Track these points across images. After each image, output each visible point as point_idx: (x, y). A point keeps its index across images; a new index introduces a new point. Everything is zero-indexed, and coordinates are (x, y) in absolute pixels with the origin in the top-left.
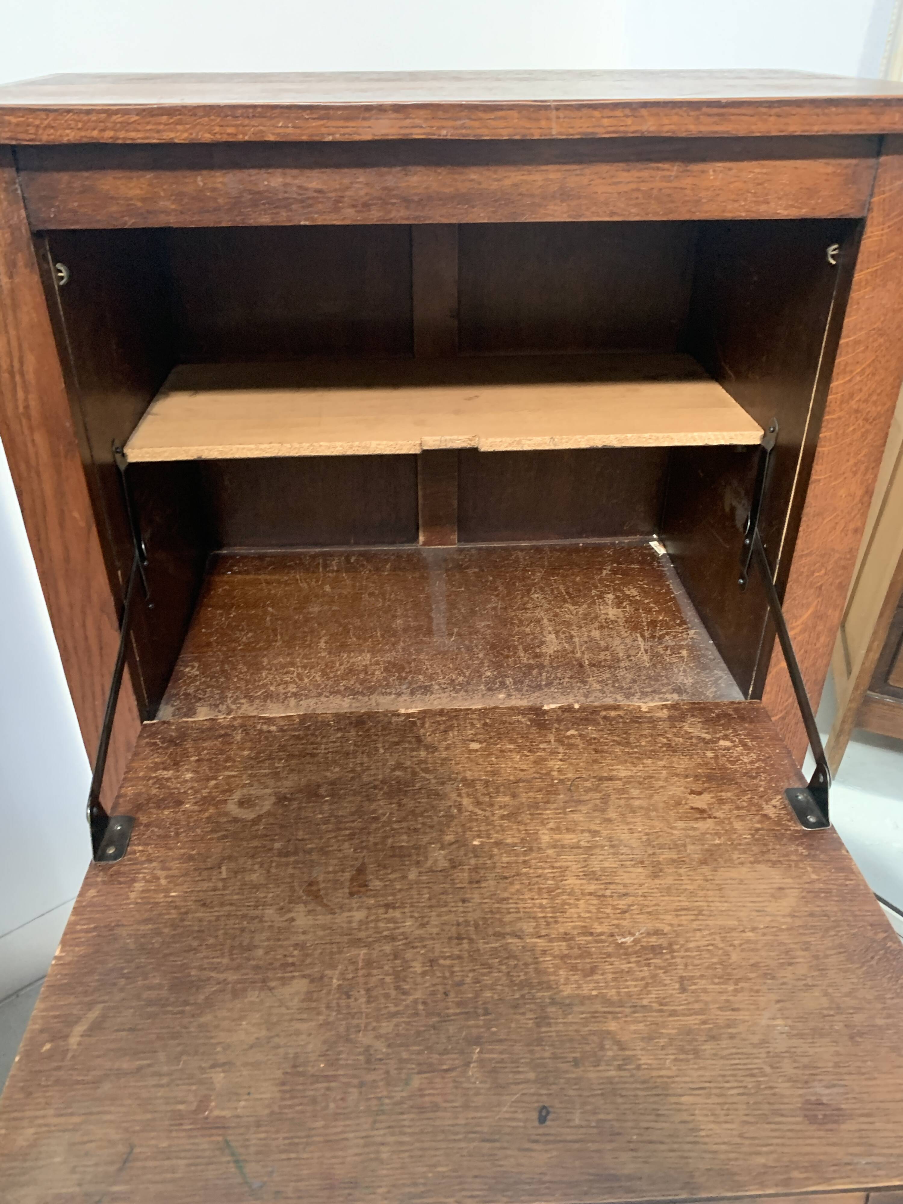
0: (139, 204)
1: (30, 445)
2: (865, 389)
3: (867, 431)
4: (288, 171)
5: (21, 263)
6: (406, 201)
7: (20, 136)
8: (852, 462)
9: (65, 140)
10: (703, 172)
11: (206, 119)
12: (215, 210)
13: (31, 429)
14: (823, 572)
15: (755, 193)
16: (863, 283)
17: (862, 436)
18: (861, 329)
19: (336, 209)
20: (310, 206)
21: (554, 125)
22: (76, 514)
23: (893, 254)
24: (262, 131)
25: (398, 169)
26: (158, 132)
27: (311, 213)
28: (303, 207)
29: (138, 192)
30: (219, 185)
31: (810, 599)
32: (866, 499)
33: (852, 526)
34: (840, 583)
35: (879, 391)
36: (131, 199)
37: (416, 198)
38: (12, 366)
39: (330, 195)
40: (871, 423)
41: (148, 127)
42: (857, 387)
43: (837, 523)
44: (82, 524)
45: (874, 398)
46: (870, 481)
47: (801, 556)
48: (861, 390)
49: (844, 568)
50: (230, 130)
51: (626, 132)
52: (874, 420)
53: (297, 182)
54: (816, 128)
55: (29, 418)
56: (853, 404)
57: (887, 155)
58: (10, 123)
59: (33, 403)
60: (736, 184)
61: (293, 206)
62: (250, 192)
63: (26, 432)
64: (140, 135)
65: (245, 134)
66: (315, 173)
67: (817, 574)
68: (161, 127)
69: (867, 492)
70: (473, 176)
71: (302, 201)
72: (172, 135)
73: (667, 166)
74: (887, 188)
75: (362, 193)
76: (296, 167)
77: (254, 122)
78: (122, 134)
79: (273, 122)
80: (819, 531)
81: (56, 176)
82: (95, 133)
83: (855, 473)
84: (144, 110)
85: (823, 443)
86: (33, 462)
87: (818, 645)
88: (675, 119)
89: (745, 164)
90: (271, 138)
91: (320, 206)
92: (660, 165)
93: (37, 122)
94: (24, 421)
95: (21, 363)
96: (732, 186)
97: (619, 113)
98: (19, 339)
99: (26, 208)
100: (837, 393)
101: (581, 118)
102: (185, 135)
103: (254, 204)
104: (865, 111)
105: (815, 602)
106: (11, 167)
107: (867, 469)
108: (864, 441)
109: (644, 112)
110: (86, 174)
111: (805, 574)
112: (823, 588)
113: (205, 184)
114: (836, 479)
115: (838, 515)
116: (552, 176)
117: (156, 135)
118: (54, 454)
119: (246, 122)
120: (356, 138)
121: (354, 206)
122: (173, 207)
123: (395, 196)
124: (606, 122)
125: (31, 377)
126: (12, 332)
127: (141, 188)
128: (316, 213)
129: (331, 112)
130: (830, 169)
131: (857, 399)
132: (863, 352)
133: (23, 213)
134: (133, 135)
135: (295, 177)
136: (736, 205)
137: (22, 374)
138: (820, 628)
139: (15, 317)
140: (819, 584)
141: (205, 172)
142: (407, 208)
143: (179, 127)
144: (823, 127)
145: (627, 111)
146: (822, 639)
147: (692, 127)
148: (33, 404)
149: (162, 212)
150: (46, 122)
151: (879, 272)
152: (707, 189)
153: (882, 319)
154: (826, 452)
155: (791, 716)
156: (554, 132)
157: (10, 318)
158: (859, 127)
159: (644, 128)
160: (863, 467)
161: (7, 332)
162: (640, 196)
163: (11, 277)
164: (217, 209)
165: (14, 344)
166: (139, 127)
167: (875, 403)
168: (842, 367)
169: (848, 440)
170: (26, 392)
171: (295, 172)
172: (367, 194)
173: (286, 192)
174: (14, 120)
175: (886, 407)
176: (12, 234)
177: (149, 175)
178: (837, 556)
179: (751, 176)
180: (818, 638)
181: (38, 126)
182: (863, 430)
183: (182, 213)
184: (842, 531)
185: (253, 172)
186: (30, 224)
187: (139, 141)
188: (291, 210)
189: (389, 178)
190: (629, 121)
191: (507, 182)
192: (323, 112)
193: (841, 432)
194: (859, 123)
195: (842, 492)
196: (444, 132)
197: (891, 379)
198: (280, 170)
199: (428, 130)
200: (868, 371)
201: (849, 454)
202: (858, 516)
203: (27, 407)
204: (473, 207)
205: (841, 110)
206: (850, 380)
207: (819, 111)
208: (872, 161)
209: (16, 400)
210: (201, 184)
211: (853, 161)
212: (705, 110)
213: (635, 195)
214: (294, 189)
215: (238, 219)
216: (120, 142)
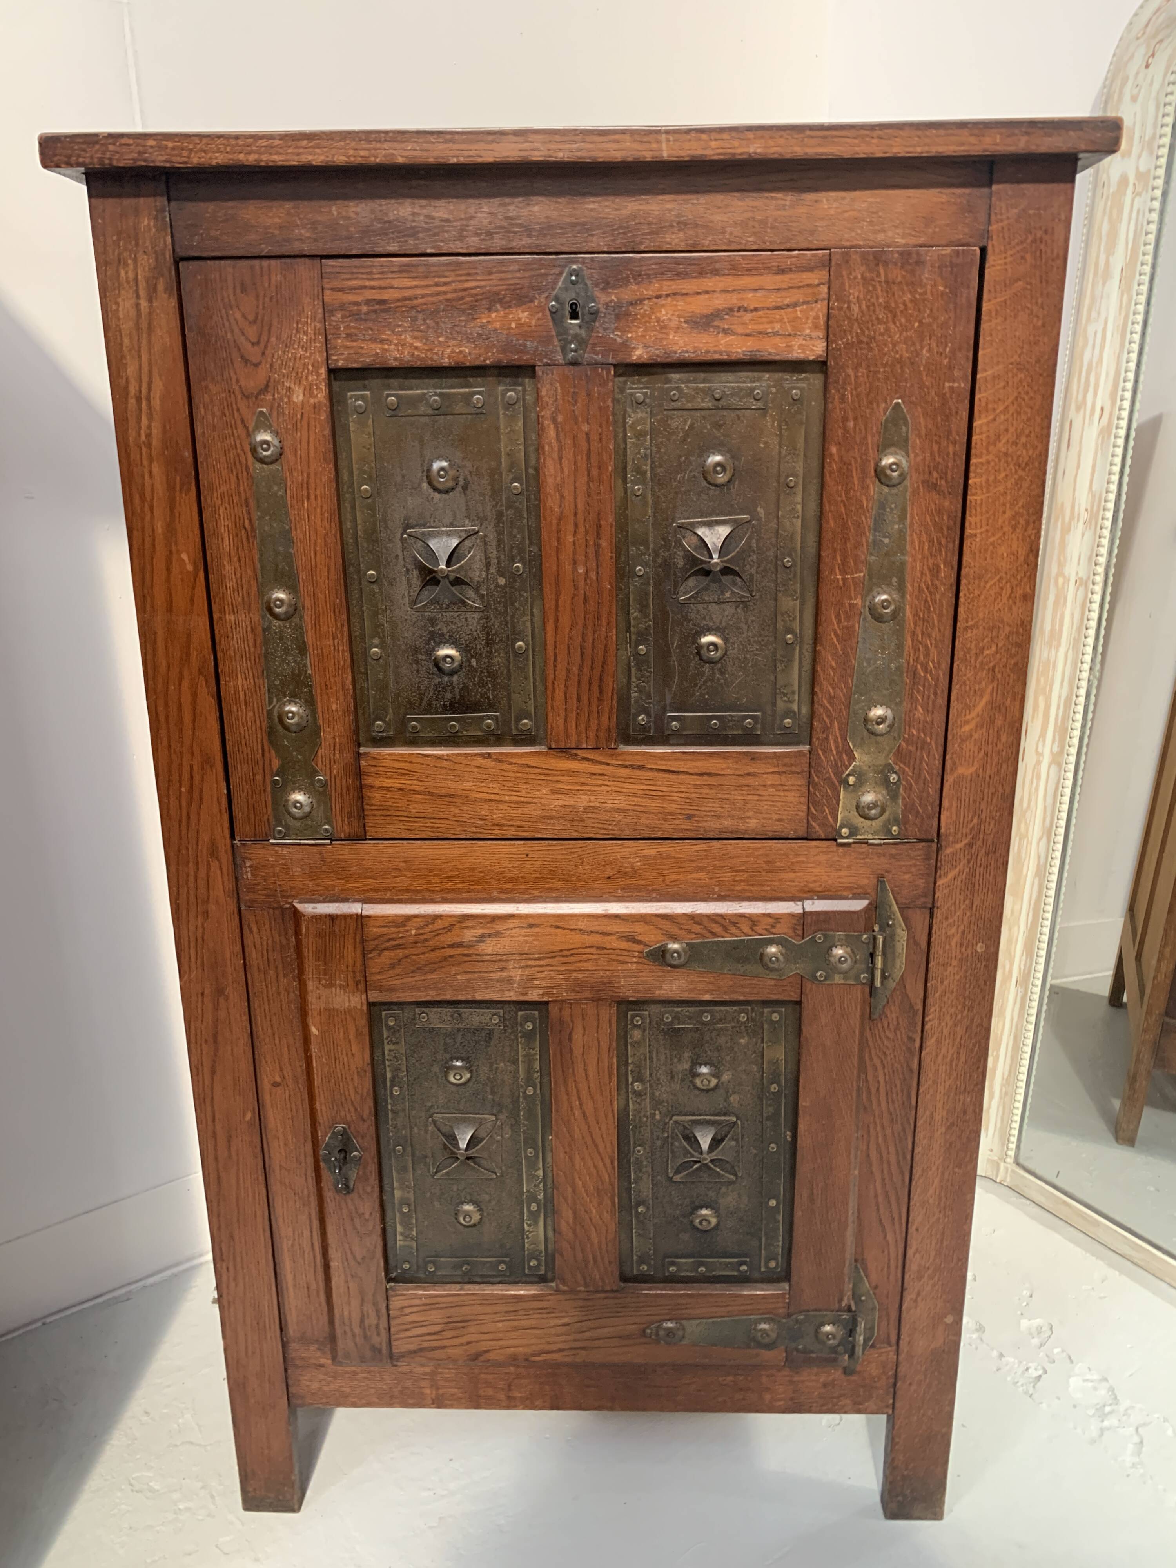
0: (277, 232)
1: (147, 476)
2: (1011, 430)
3: (1021, 478)
4: (416, 201)
5: (161, 287)
6: (528, 231)
7: (174, 159)
8: (1009, 514)
9: (214, 162)
10: (816, 201)
11: (342, 143)
12: (347, 238)
13: (151, 459)
14: (994, 649)
15: (871, 222)
16: (993, 314)
17: (1017, 484)
18: (998, 363)
19: (461, 238)
20: (435, 235)
21: (664, 146)
22: (184, 556)
23: (1020, 283)
24: (393, 154)
25: (520, 199)
26: (298, 154)
27: (436, 241)
28: (430, 236)
29: (277, 220)
30: (352, 215)
31: (984, 683)
32: (1031, 558)
33: (1019, 592)
34: (1016, 664)
35: (1027, 432)
36: (269, 227)
37: (537, 227)
38: (140, 392)
39: (455, 224)
40: (1024, 469)
41: (290, 151)
42: (1002, 427)
43: (1002, 588)
44: (190, 568)
45: (1023, 440)
46: (1033, 537)
47: (966, 629)
48: (1007, 430)
49: (1018, 645)
50: (362, 153)
51: (734, 154)
52: (1027, 464)
53: (425, 211)
54: (919, 149)
55: (149, 445)
56: (1001, 446)
57: (999, 182)
58: (166, 147)
59: (156, 432)
60: (851, 213)
61: (421, 235)
62: (379, 220)
63: (145, 463)
64: (282, 158)
65: (376, 157)
66: (442, 203)
67: (986, 652)
68: (301, 150)
69: (1031, 550)
70: (591, 206)
71: (429, 230)
72: (310, 158)
73: (779, 195)
74: (1004, 217)
75: (485, 222)
76: (424, 198)
77: (386, 146)
78: (265, 157)
79: (403, 145)
80: (982, 597)
81: (202, 205)
82: (241, 157)
83: (1014, 528)
84: (286, 135)
85: (974, 491)
86: (148, 496)
87: (1000, 746)
88: (781, 141)
89: (857, 194)
90: (400, 160)
91: (446, 235)
92: (773, 195)
93: (191, 146)
94: (144, 450)
95: (149, 389)
96: (846, 215)
97: (725, 136)
98: (150, 364)
99: (172, 237)
100: (981, 433)
101: (690, 140)
102: (322, 158)
103: (384, 233)
104: (966, 132)
105: (989, 690)
106: (162, 195)
107: (1027, 523)
108: (1019, 490)
109: (750, 135)
110: (230, 204)
111: (973, 652)
112: (997, 670)
113: (339, 213)
114: (993, 535)
115: (1001, 578)
116: (669, 206)
117: (296, 158)
118: (171, 487)
119: (379, 145)
120: (479, 160)
121: (477, 235)
122: (308, 235)
123: (518, 225)
124: (713, 144)
125: (156, 403)
126: (145, 358)
127: (280, 217)
128: (442, 241)
129: (456, 137)
130: (944, 199)
131: (1004, 441)
132: (1004, 387)
133: (169, 239)
134: (275, 158)
135: (422, 207)
136: (853, 234)
137: (149, 400)
138: (999, 722)
139: (149, 342)
140: (991, 665)
141: (339, 202)
142: (529, 236)
143: (317, 150)
144: (926, 148)
145: (734, 134)
146: (1004, 738)
148: (154, 431)
149: (297, 240)
150: (198, 147)
151: (1008, 302)
152: (822, 219)
153: (1019, 351)
154: (979, 502)
155: (980, 843)
156: (665, 154)
157: (144, 342)
158: (962, 148)
159: (751, 150)
160: (1022, 522)
161: (140, 357)
162: (757, 225)
163: (150, 301)
164: (349, 237)
165: (145, 369)
166: (281, 151)
167: (1025, 446)
168: (983, 404)
169: (1001, 488)
170: (150, 418)
171: (423, 202)
172: (490, 223)
173: (414, 221)
174: (170, 144)
175: (1037, 452)
176: (157, 259)
177: (288, 205)
178: (1007, 629)
179: (864, 205)
180: (999, 737)
181: (191, 150)
182: (1016, 477)
183: (316, 240)
184: (1010, 597)
185: (383, 202)
186: (174, 250)
187: (280, 163)
188: (418, 239)
189: (511, 208)
190: (736, 143)
191: (625, 212)
192: (449, 137)
193: (991, 478)
194: (963, 144)
195: (1003, 550)
196: (561, 155)
197: (1038, 419)
198: (409, 200)
199: (546, 153)
200: (1012, 410)
201: (1004, 505)
202: (1025, 579)
203: (149, 436)
204: (592, 235)
205: (942, 132)
206: (994, 420)
207: (919, 133)
208: (985, 190)
209: (140, 428)
210: (335, 213)
211: (967, 191)
212: (808, 133)
213: (751, 223)
214: (422, 218)
215: (367, 247)
216: (263, 164)
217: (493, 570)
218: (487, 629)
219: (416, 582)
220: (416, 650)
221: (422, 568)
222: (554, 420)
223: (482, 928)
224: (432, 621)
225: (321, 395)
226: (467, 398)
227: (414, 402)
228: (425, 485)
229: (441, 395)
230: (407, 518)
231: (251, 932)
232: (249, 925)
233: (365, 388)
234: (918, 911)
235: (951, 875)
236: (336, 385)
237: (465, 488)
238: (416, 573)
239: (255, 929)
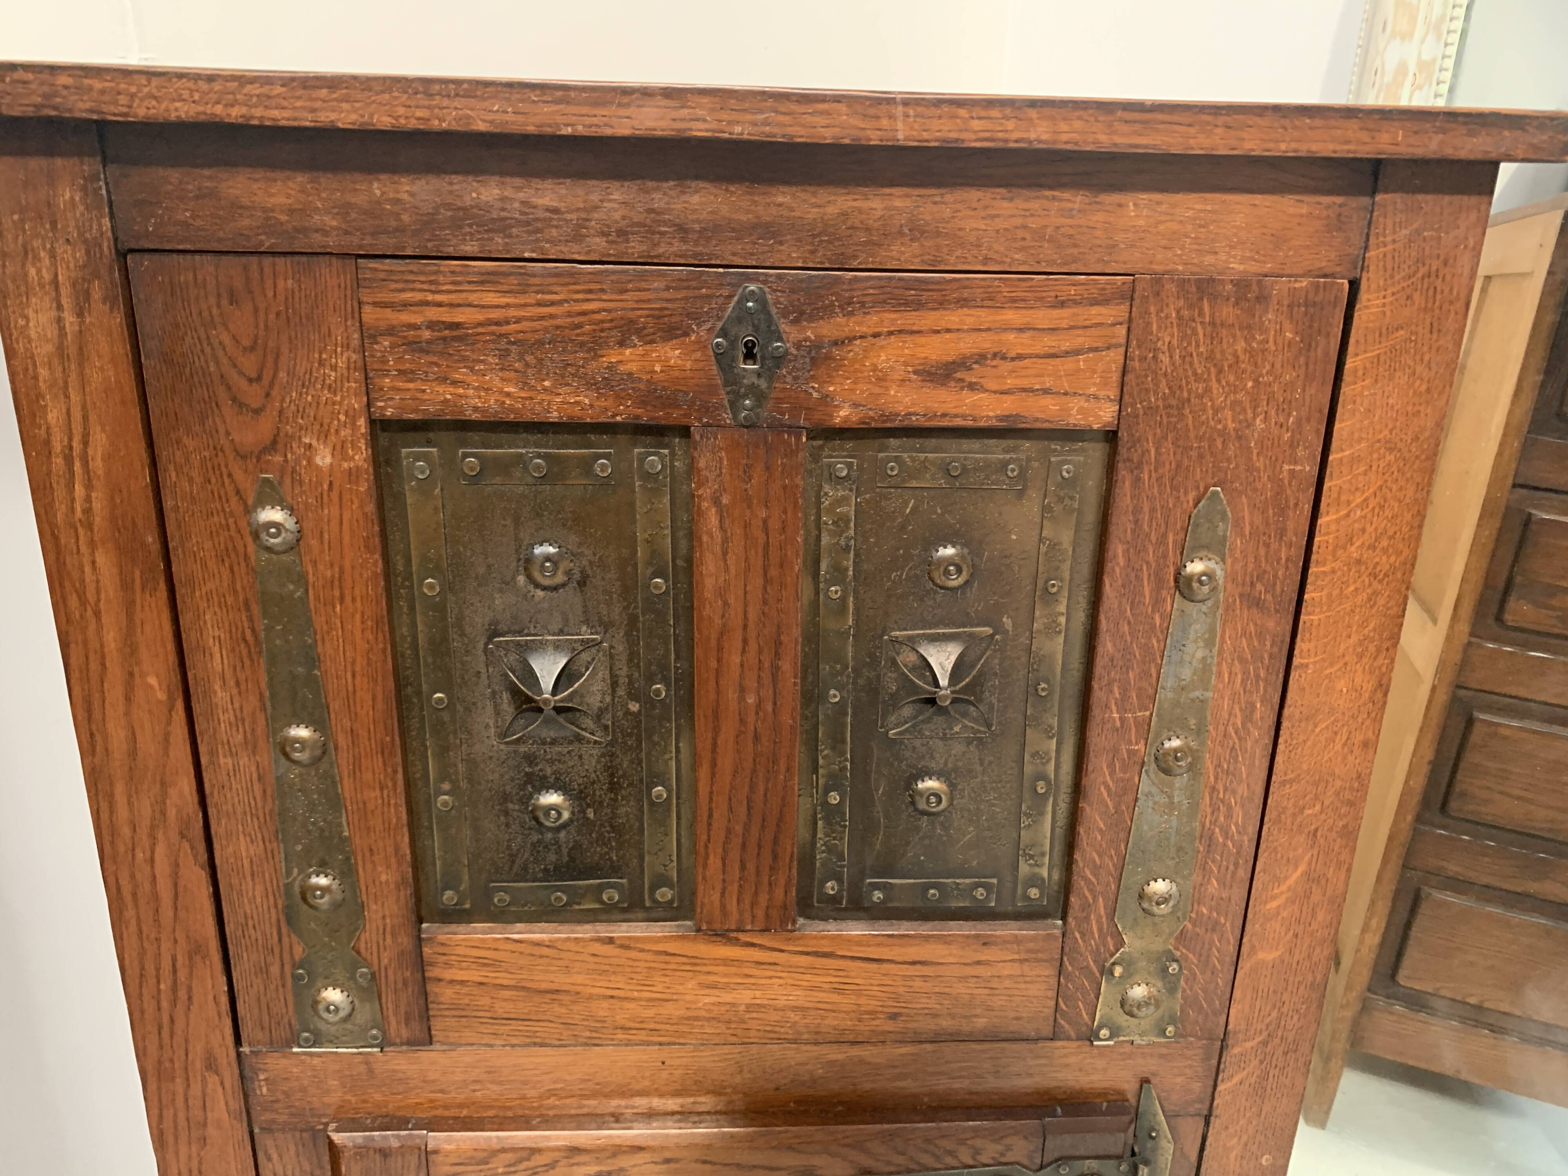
0: (283, 218)
1: (88, 569)
2: (1370, 529)
3: (1376, 593)
4: (508, 180)
5: (97, 294)
6: (682, 230)
7: (105, 108)
8: (1354, 639)
9: (173, 116)
10: (1120, 205)
11: (387, 96)
12: (397, 230)
13: (92, 545)
14: (1318, 807)
15: (1196, 238)
16: (1360, 373)
17: (1370, 600)
18: (1360, 440)
19: (577, 237)
20: (538, 231)
21: (900, 125)
22: (152, 681)
23: (1402, 332)
24: (468, 117)
25: (672, 183)
26: (313, 111)
27: (537, 240)
28: (529, 233)
29: (283, 200)
30: (405, 196)
31: (1300, 851)
32: (1379, 695)
33: (1358, 738)
34: (1345, 827)
35: (1390, 533)
36: (273, 211)
37: (697, 227)
38: (71, 448)
39: (569, 216)
40: (1380, 581)
41: (298, 104)
42: (1356, 525)
43: (1336, 733)
44: (161, 695)
45: (1385, 543)
46: (1384, 669)
47: (1283, 783)
48: (1363, 530)
49: (1351, 804)
50: (419, 113)
51: (1006, 141)
52: (1386, 575)
53: (521, 195)
54: (1283, 146)
55: (90, 527)
56: (1354, 551)
57: (1386, 191)
58: (91, 88)
59: (98, 505)
60: (1169, 224)
61: (514, 231)
62: (449, 206)
63: (84, 549)
64: (286, 114)
65: (443, 120)
66: (548, 184)
67: (1308, 812)
68: (318, 104)
69: (1381, 685)
70: (780, 199)
71: (528, 223)
72: (333, 116)
73: (1066, 195)
74: (1389, 239)
75: (617, 216)
76: (520, 175)
77: (456, 103)
78: (258, 112)
79: (486, 104)
80: (1309, 743)
81: (161, 172)
82: (219, 109)
83: (1360, 656)
84: (293, 79)
85: (1309, 609)
86: (91, 596)
87: (1314, 926)
88: (1078, 124)
89: (1179, 197)
90: (482, 127)
91: (554, 232)
92: (1056, 193)
93: (133, 89)
94: (81, 531)
95: (85, 443)
96: (1161, 227)
97: (995, 113)
98: (84, 407)
99: (112, 216)
100: (1328, 534)
101: (940, 117)
102: (353, 117)
103: (456, 225)
104: (1354, 124)
105: (1307, 858)
106: (92, 155)
107: (1378, 651)
108: (1372, 607)
109: (1033, 113)
110: (206, 172)
111: (1289, 812)
112: (1319, 834)
113: (383, 193)
114: (1332, 665)
115: (1336, 720)
116: (898, 203)
117: (310, 116)
118: (126, 585)
119: (446, 102)
120: (608, 132)
121: (603, 234)
122: (334, 223)
123: (665, 223)
124: (976, 124)
125: (98, 465)
126: (75, 397)
127: (288, 196)
128: (547, 242)
129: (572, 94)
130: (1304, 210)
131: (1358, 544)
132: (1365, 473)
133: (106, 222)
134: (276, 113)
135: (519, 189)
136: (1170, 254)
137: (85, 460)
138: (1316, 897)
139: (81, 375)
140: (1313, 827)
141: (383, 177)
142: (684, 240)
143: (345, 105)
144: (1294, 145)
145: (1008, 111)
146: (1320, 916)
147: (1102, 138)
148: (97, 506)
149: (317, 231)
150: (146, 90)
151: (1382, 359)
152: (1126, 231)
153: (1390, 426)
154: (1316, 623)
155: (1277, 1041)
156: (900, 136)
157: (73, 378)
158: (1346, 147)
159: (1033, 136)
160: (1372, 648)
161: (67, 397)
162: (1028, 236)
163: (80, 314)
164: (400, 230)
165: (77, 415)
166: (285, 103)
167: (1385, 551)
168: (1334, 495)
169: (1348, 606)
170: (89, 486)
171: (518, 181)
172: (624, 218)
173: (503, 209)
174: (98, 85)
175: (1402, 558)
176: (88, 252)
177: (300, 178)
178: (1338, 783)
179: (1190, 213)
180: (1314, 915)
181: (133, 96)
182: (1369, 591)
183: (347, 233)
184: (1345, 744)
185: (455, 178)
186: (116, 239)
187: (284, 123)
188: (510, 236)
189: (657, 196)
190: (1010, 125)
191: (832, 210)
192: (560, 94)
193: (1336, 592)
194: (1348, 142)
195: (1342, 685)
196: (738, 129)
197: (1408, 516)
198: (497, 178)
199: (714, 125)
200: (1372, 503)
201: (1349, 626)
202: (1368, 722)
203: (88, 511)
204: (781, 243)
205: (1318, 122)
206: (1348, 515)
207: (1286, 122)
208: (1366, 200)
209: (73, 500)
210: (378, 192)
211: (1339, 200)
212: (1119, 114)
213: (1020, 234)
214: (516, 205)
215: (430, 245)
216: (255, 122)
217: (621, 692)
218: (611, 771)
219: (507, 707)
220: (505, 798)
221: (515, 692)
222: (716, 501)
223: (600, 1164)
224: (530, 759)
225: (361, 456)
226: (587, 465)
227: (504, 467)
228: (521, 579)
229: (546, 457)
230: (495, 622)
231: (269, 1159)
232: (266, 1152)
233: (429, 443)
234: (1190, 1119)
235: (1236, 1079)
236: (384, 439)
237: (582, 583)
238: (506, 696)
239: (275, 1157)
